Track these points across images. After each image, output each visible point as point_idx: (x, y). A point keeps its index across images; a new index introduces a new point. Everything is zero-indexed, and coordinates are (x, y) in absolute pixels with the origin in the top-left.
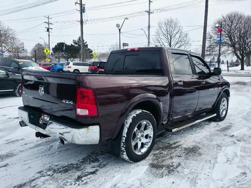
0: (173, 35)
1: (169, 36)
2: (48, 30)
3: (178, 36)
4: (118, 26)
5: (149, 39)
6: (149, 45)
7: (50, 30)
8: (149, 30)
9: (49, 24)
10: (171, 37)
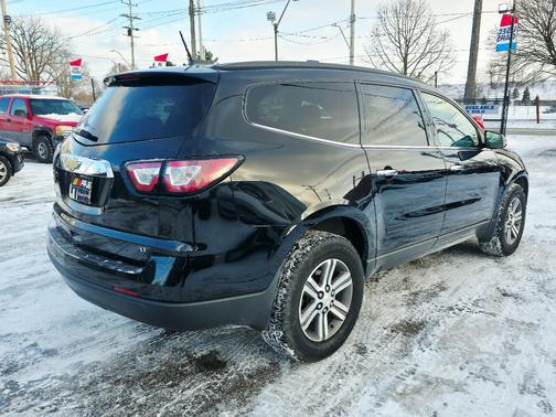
0: (413, 39)
1: (403, 41)
2: (130, 33)
3: (423, 40)
4: (271, 17)
5: (352, 47)
6: (351, 61)
7: (134, 32)
8: (352, 27)
9: (131, 18)
10: (407, 42)
